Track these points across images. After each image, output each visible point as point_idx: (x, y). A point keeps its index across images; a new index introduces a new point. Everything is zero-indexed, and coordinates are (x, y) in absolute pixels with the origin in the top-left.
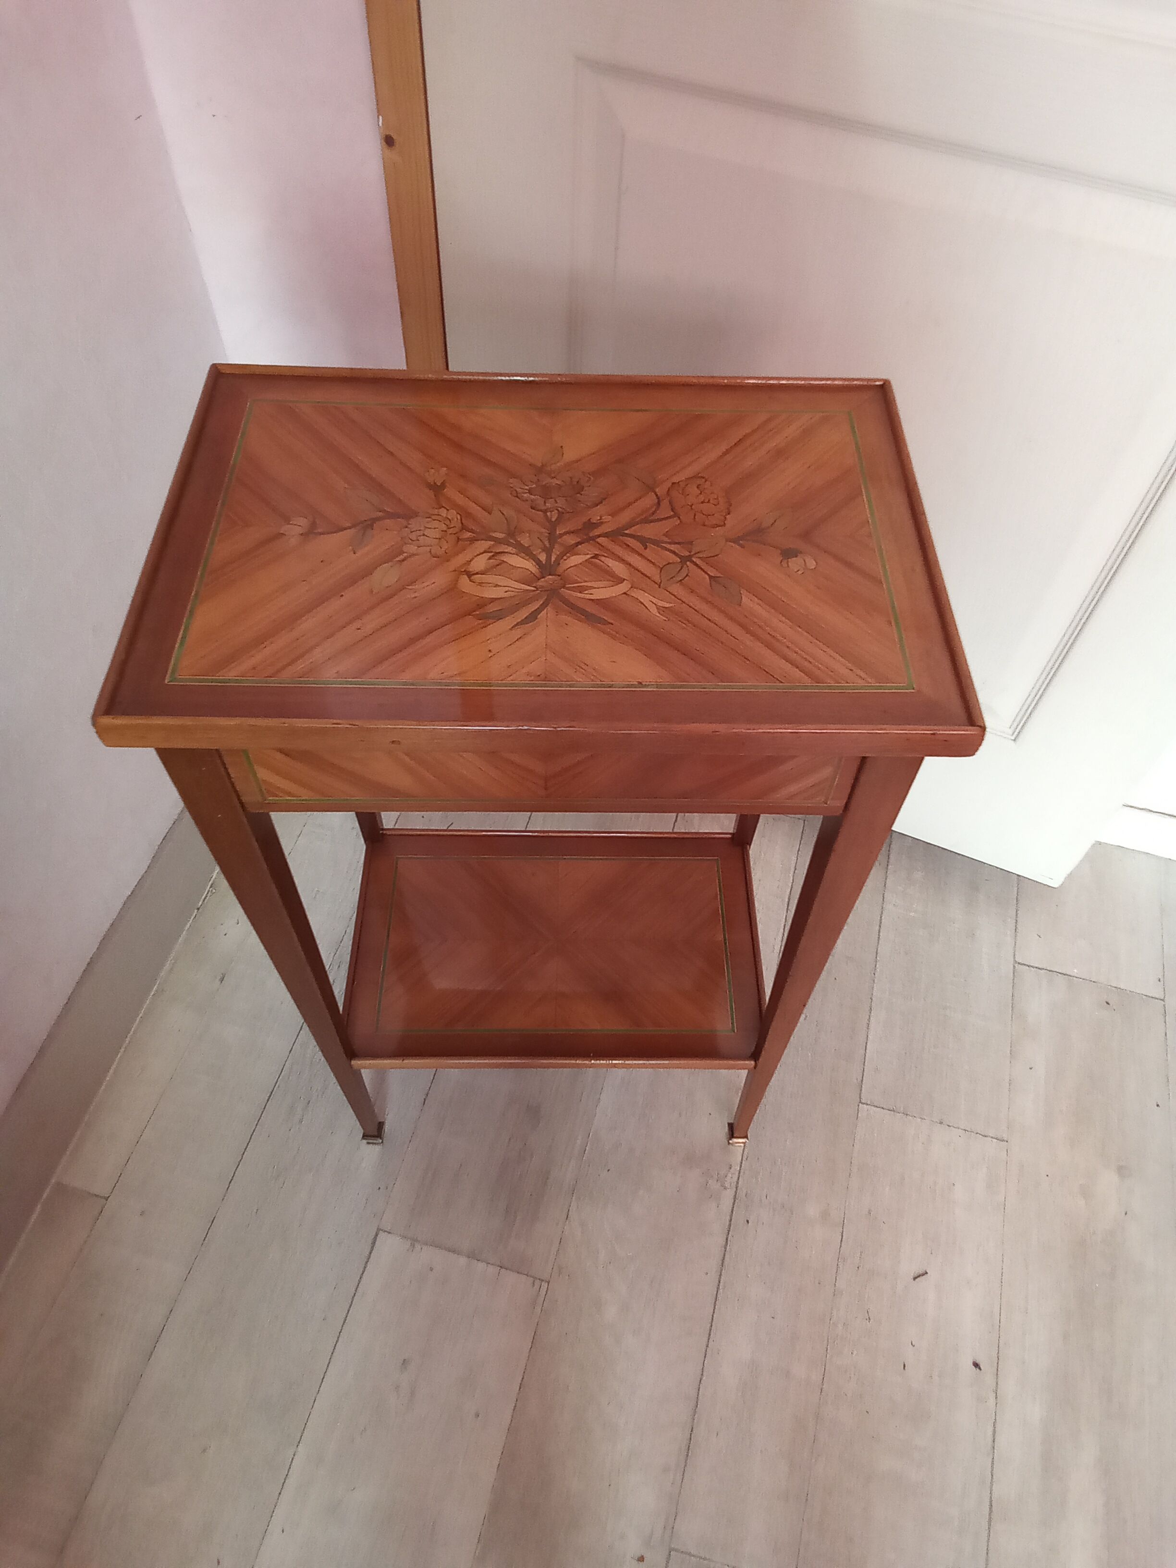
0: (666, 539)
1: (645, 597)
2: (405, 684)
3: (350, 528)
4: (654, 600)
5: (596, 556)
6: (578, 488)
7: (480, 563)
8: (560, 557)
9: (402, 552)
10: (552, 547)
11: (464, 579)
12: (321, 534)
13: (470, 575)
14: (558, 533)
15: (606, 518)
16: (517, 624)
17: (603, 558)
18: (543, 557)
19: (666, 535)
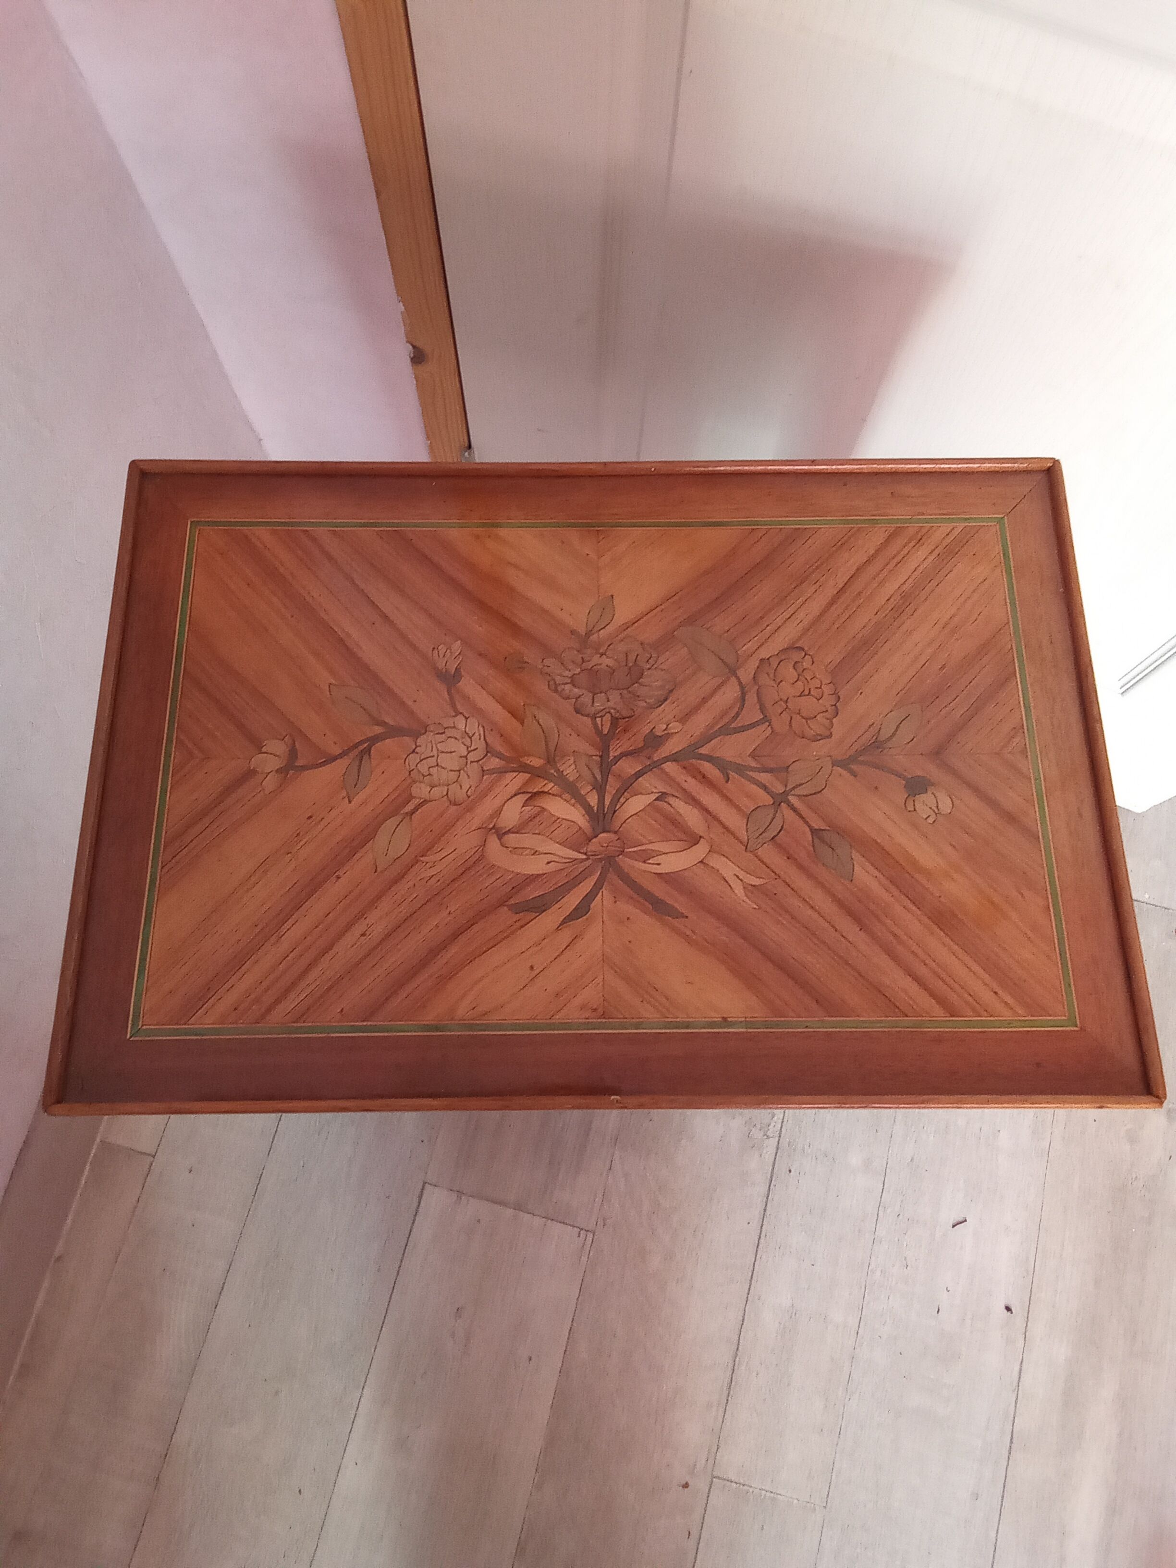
0: (753, 764)
1: (728, 869)
2: (428, 1028)
3: (341, 756)
4: (742, 874)
5: (663, 796)
6: (636, 673)
7: (513, 813)
8: (616, 800)
9: (411, 797)
10: (605, 781)
11: (493, 843)
12: (304, 768)
13: (501, 835)
14: (611, 754)
15: (675, 727)
16: (564, 922)
17: (671, 800)
18: (593, 800)
19: (753, 755)
